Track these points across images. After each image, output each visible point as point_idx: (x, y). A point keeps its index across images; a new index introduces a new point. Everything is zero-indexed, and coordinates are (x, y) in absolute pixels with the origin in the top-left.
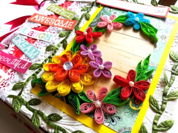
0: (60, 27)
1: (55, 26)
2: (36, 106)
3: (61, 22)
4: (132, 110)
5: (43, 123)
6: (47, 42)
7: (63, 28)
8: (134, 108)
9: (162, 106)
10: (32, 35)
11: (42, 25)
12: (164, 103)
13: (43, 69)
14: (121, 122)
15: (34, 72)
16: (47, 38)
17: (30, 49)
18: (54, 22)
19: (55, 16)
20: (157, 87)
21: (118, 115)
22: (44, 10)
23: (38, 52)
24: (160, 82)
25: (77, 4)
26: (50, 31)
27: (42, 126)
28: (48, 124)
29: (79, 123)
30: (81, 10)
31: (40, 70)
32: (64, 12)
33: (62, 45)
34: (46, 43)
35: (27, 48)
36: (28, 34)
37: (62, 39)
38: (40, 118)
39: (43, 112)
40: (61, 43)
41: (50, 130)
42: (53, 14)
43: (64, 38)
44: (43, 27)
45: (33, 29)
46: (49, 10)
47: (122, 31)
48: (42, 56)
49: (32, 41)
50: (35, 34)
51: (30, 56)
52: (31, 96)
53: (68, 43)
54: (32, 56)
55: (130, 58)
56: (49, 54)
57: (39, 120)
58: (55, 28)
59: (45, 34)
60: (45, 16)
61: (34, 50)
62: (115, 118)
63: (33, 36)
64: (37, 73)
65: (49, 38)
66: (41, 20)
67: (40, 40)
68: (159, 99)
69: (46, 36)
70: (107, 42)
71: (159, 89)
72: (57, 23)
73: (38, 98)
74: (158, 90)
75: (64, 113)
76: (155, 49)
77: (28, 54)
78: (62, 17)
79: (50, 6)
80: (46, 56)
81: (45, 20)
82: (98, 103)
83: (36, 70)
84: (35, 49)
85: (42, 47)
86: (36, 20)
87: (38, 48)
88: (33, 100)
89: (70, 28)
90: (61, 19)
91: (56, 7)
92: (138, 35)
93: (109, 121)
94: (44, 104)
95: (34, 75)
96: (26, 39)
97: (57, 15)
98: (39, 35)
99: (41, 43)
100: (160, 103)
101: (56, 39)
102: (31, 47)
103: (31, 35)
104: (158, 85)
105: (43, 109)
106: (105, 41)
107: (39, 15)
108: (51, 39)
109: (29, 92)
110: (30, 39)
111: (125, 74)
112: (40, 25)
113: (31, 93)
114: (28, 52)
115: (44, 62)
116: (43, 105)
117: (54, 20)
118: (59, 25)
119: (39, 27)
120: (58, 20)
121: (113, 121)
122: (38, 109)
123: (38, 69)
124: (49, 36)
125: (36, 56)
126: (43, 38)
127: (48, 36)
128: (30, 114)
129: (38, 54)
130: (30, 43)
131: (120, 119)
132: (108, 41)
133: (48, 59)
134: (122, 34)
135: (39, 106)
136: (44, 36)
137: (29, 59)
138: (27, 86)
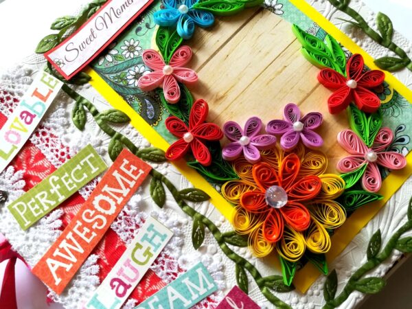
0: (127, 199)
1: (117, 213)
2: (339, 283)
3: (106, 194)
4: (391, 103)
5: (378, 270)
6: (169, 242)
7: (134, 192)
8: (389, 98)
9: (397, 54)
10: (127, 282)
11: (95, 251)
12: (393, 48)
13: (251, 261)
14: (408, 128)
15: (253, 285)
16: (157, 240)
17: (179, 291)
18: (97, 213)
19: (75, 210)
20: (361, 45)
21: (395, 129)
22: (27, 239)
23: (199, 271)
24: (353, 37)
25: (44, 134)
26: (132, 230)
27: (383, 274)
28: (382, 261)
29: (392, 201)
30: (77, 131)
31: (251, 268)
32: (67, 179)
33: (190, 204)
34: (172, 245)
35: (171, 299)
36: (121, 296)
37: (171, 200)
38: (367, 276)
39: (355, 268)
40: (183, 205)
41: (394, 258)
42: (59, 212)
43: (169, 194)
44: (103, 248)
45: (101, 281)
46: (36, 224)
47: (202, 57)
48: (211, 261)
49: (147, 285)
50: (124, 275)
51: (203, 291)
52: (312, 294)
53: (190, 186)
54: (206, 286)
55: (286, 67)
56: (211, 243)
57: (371, 279)
58: (125, 214)
59: (138, 246)
60: (60, 239)
61: (186, 281)
62: (398, 135)
63: (133, 281)
64: (258, 276)
65: (156, 233)
66: (75, 253)
67: (156, 262)
68: (384, 52)
69: (146, 245)
70: (222, 97)
71: (364, 44)
72: (106, 205)
73: (324, 279)
74: (367, 46)
75: (366, 226)
76: (277, 12)
77: (195, 297)
78: (87, 190)
79: (17, 217)
80: (214, 251)
81: (80, 240)
82: (370, 155)
83: (250, 277)
84: (183, 277)
85: (181, 258)
86: (68, 267)
87: (180, 270)
88: (325, 289)
89: (141, 172)
90: (96, 192)
91: (33, 200)
92: (227, 29)
93: (400, 147)
94: (338, 265)
95: (261, 286)
96: (136, 304)
97: (74, 198)
98: (133, 263)
99: (167, 260)
100: (391, 54)
101: (167, 218)
102: (170, 289)
103: (127, 287)
104: (356, 42)
105: (348, 268)
106: (218, 99)
107: (50, 254)
108: (163, 231)
109: (303, 299)
110: (140, 292)
111: (318, 89)
112: (93, 258)
113: (306, 294)
114: (189, 297)
115: (233, 256)
116: (340, 268)
117: (92, 213)
118: (120, 200)
119: (99, 261)
120: (96, 203)
121: (402, 140)
122: (347, 280)
123: (247, 272)
124: (151, 234)
125: (210, 275)
126: (151, 251)
127: (150, 237)
128: (354, 297)
129: (205, 269)
130: (153, 292)
131: (401, 128)
132: (221, 94)
133: (223, 246)
135: (339, 278)
136: (144, 249)
137: (212, 297)
138: (287, 302)
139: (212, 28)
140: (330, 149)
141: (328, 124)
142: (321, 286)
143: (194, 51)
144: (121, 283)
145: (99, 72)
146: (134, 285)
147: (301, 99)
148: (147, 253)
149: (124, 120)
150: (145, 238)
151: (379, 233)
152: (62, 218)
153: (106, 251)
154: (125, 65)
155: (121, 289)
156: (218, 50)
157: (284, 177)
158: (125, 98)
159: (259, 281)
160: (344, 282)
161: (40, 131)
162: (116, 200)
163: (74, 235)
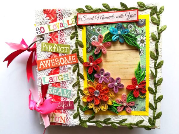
0: (68, 64)
1: (63, 65)
2: (94, 119)
3: (64, 59)
4: (142, 98)
5: (103, 124)
6: (69, 80)
7: (70, 64)
8: (142, 97)
9: (155, 90)
10: (53, 80)
11: (52, 68)
12: (156, 88)
13: (81, 99)
14: (140, 106)
15: (77, 104)
16: (66, 78)
17: (62, 91)
18: (59, 61)
19: (55, 56)
20: (150, 80)
21: (136, 104)
22: (41, 53)
23: (69, 91)
24: (150, 77)
25: (62, 32)
26: (63, 71)
27: (104, 126)
28: (106, 123)
29: (120, 116)
30: (70, 39)
31: (80, 100)
32: (59, 48)
33: (79, 77)
34: (68, 81)
35: (59, 91)
36: (50, 82)
37: (76, 73)
38: (100, 123)
39: (99, 120)
40: (78, 76)
41: (109, 125)
42: (51, 53)
43: (77, 71)
44: (54, 69)
45: (48, 75)
46: (45, 51)
47: (112, 48)
48: (73, 92)
49: (57, 84)
50: (54, 78)
51: (66, 96)
52: (86, 116)
53: (82, 74)
54: (68, 95)
55: (128, 69)
56: (76, 88)
57: (100, 124)
58: (65, 67)
59: (62, 76)
60: (47, 60)
61: (65, 91)
62: (136, 106)
63: (55, 81)
64: (79, 103)
65: (67, 76)
66: (48, 65)
67: (62, 82)
68: (153, 87)
69: (63, 77)
70: (107, 62)
71: (151, 81)
72: (62, 61)
73: (91, 116)
74: (151, 82)
75: (110, 115)
76: (140, 54)
77: (64, 95)
78: (61, 54)
79: (42, 46)
80: (76, 90)
81: (51, 64)
83: (78, 102)
84: (65, 90)
85: (68, 86)
86: (44, 67)
87: (66, 87)
88: (90, 118)
89: (75, 61)
90: (62, 57)
91: (48, 46)
92: (125, 47)
93: (133, 108)
94: (97, 116)
95: (78, 105)
96: (51, 86)
97: (57, 54)
98: (58, 78)
99: (65, 83)
100: (154, 89)
101: (72, 76)
102: (60, 89)
103: (52, 81)
104: (150, 79)
105: (98, 119)
106: (106, 61)
107: (43, 61)
108: (69, 77)
109: (84, 115)
110: (54, 84)
111: (130, 80)
112: (51, 70)
113: (85, 115)
114: (63, 94)
115: (78, 95)
116: (96, 117)
117: (58, 60)
118: (66, 63)
119: (51, 71)
120: (61, 59)
121: (135, 107)
122: (96, 120)
123: (78, 100)
124: (66, 76)
125: (70, 94)
126: (63, 79)
127: (65, 76)
128: (94, 124)
129: (70, 92)
130: (57, 87)
131: (138, 105)
132: (108, 61)
133: (78, 91)
134: (114, 50)
135: (95, 118)
136: (62, 77)
137: (67, 98)
138: (80, 113)
139: (122, 44)
140: (119, 94)
141: (124, 89)
142: (90, 116)
143: (112, 45)
144: (52, 79)
145: (86, 29)
146: (54, 82)
147: (124, 79)
148: (62, 79)
149: (82, 46)
150: (64, 75)
151: (111, 119)
152: (51, 55)
153: (54, 70)
154: (94, 33)
155: (51, 81)
156: (117, 50)
157: (102, 91)
158: (86, 41)
159: (79, 104)
160: (95, 120)
161: (62, 31)
162: (65, 62)
163: (51, 61)
